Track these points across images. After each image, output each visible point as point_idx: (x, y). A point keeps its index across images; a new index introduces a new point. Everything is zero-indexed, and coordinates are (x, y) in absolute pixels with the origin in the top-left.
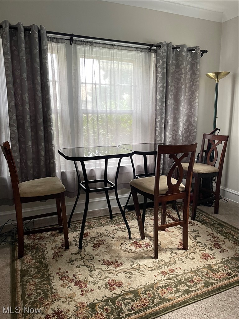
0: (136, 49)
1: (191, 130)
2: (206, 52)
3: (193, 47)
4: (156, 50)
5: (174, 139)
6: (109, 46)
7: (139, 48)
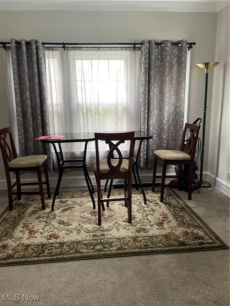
0: (120, 48)
1: (178, 120)
2: (194, 44)
3: (179, 41)
4: (140, 48)
5: (160, 128)
6: (96, 49)
7: (124, 47)
